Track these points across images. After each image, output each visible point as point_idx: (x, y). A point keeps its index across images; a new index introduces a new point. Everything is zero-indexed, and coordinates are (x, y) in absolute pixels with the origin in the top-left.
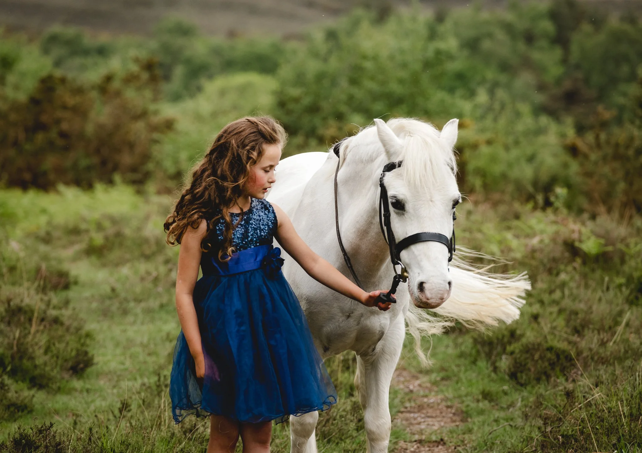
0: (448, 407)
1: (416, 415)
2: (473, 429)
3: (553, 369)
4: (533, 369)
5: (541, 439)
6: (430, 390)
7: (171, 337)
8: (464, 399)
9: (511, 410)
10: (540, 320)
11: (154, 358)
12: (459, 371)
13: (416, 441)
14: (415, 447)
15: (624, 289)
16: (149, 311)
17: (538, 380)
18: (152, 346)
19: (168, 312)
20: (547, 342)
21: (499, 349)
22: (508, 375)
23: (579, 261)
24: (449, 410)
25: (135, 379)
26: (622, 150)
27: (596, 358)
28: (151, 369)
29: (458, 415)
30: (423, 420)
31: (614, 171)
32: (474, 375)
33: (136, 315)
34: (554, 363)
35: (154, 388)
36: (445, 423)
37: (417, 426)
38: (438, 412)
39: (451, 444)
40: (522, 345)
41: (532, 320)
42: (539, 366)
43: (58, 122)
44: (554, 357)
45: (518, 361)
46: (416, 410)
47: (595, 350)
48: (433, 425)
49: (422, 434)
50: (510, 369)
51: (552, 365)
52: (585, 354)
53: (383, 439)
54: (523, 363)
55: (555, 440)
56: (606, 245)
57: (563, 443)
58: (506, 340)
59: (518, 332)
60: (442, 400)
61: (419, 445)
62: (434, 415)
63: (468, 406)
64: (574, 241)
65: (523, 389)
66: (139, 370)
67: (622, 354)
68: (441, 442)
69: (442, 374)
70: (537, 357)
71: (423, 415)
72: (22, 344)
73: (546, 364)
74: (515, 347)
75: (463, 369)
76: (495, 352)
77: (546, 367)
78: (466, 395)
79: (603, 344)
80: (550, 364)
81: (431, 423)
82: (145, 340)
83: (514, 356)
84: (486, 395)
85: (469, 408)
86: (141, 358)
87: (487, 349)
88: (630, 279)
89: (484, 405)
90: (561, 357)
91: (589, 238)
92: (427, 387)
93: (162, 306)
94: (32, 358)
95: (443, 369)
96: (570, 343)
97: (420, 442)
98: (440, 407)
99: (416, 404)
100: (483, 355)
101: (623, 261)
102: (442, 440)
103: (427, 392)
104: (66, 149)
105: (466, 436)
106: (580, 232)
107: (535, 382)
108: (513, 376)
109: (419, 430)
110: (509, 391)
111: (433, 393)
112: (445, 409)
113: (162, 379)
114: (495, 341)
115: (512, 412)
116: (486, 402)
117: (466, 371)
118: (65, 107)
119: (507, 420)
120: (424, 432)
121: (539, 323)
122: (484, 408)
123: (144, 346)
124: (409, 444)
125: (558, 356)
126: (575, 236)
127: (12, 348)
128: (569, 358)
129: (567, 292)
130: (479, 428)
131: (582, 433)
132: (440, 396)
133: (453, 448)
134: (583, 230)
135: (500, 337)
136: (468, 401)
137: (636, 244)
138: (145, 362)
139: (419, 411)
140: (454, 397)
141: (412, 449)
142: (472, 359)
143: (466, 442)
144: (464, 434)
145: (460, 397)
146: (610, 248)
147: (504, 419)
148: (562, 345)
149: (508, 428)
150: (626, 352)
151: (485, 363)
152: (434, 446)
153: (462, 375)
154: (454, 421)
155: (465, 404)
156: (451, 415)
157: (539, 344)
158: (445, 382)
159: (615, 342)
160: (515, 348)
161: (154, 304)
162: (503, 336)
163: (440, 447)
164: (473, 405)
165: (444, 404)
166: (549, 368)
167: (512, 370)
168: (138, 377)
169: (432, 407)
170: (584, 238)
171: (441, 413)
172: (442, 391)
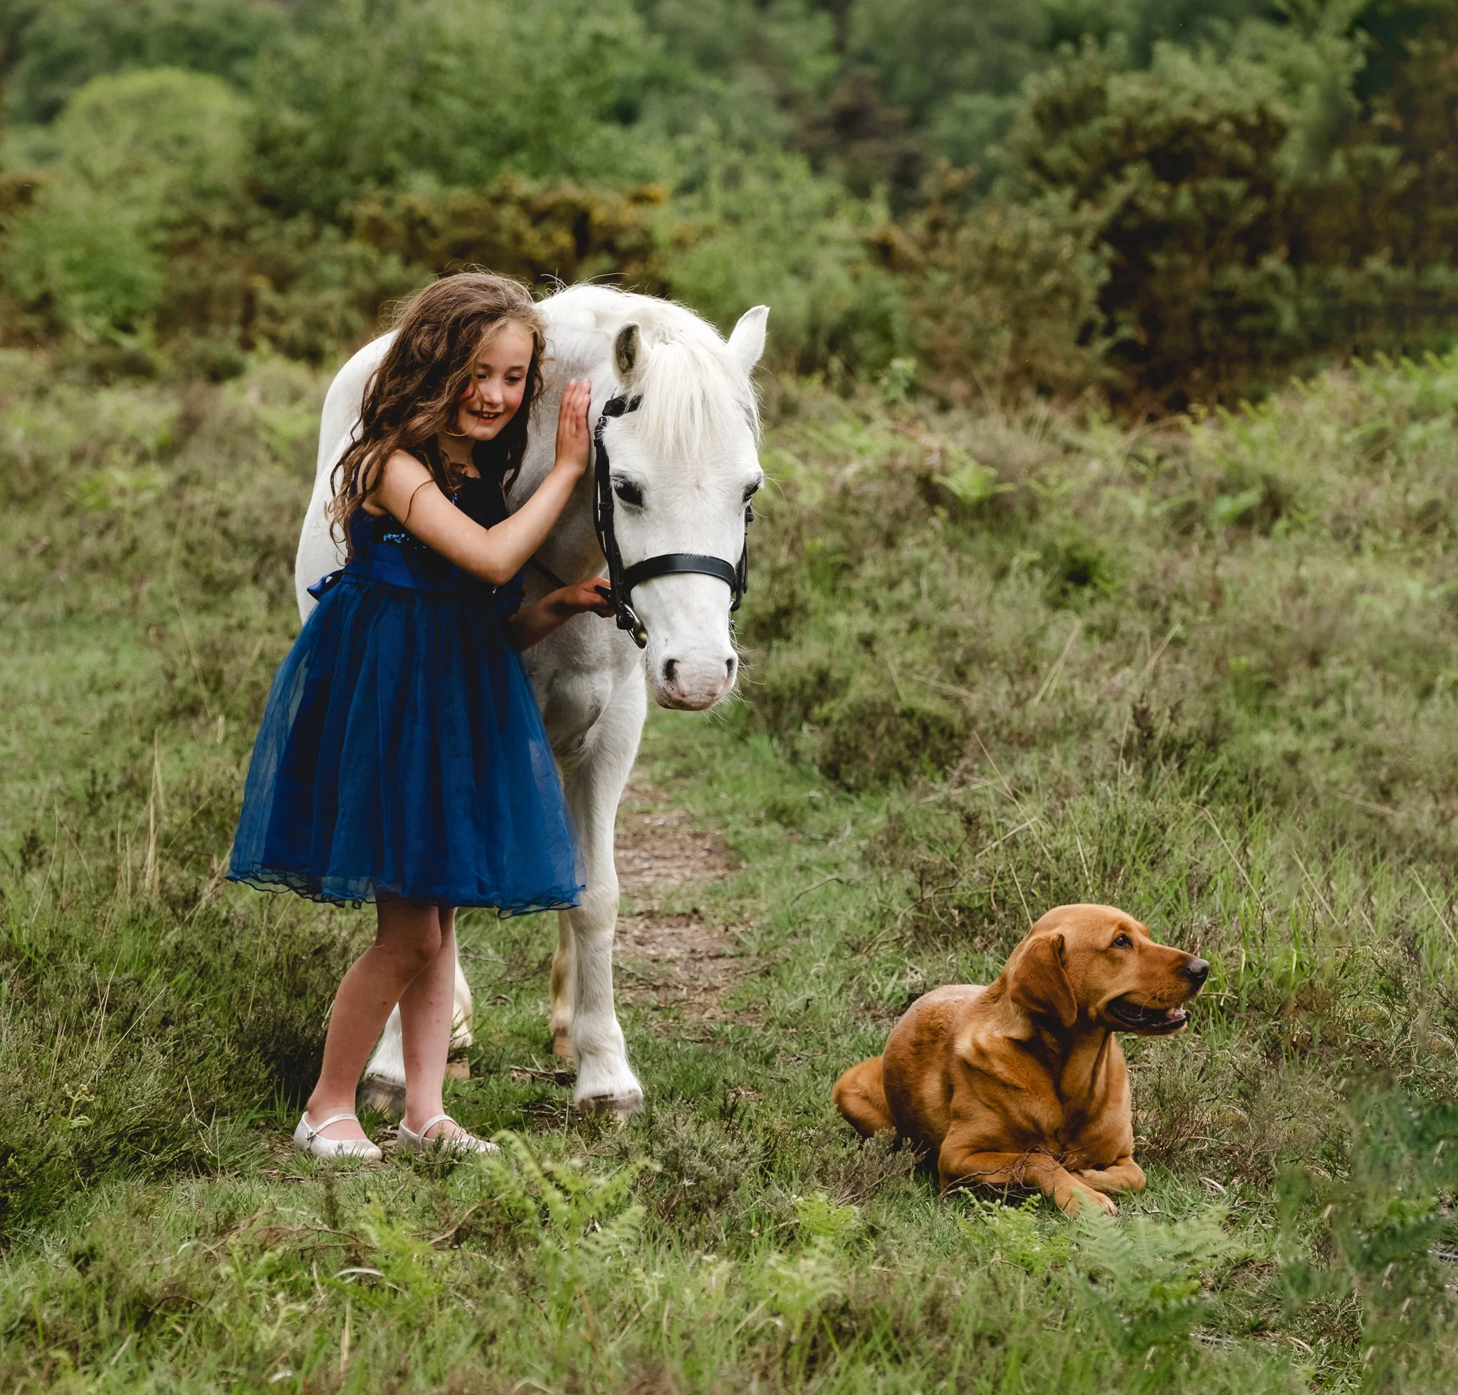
0: (696, 836)
1: (630, 854)
2: (757, 886)
3: (914, 756)
4: (872, 756)
5: (911, 913)
6: (655, 799)
7: (100, 684)
8: (729, 818)
9: (832, 843)
10: (876, 648)
11: (68, 731)
12: (712, 756)
13: (640, 914)
14: (641, 926)
15: (1038, 573)
16: (41, 624)
17: (884, 778)
18: (61, 703)
19: (83, 626)
20: (898, 698)
21: (796, 709)
22: (822, 770)
23: (942, 513)
24: (699, 842)
25: (35, 777)
26: (1004, 263)
27: (1005, 732)
28: (66, 755)
29: (719, 854)
30: (646, 865)
31: (985, 304)
32: (745, 765)
33: (16, 632)
34: (916, 744)
35: (82, 797)
36: (694, 871)
37: (636, 878)
38: (676, 846)
39: (715, 921)
40: (850, 707)
41: (861, 647)
42: (885, 750)
44: (917, 732)
45: (842, 739)
46: (629, 843)
47: (1003, 716)
48: (669, 876)
49: (651, 897)
50: (824, 757)
51: (914, 746)
52: (982, 725)
53: (603, 927)
54: (853, 744)
55: (941, 914)
56: (999, 481)
57: (963, 924)
58: (808, 691)
59: (835, 674)
60: (682, 820)
61: (647, 922)
62: (668, 854)
63: (737, 833)
64: (930, 472)
65: (852, 797)
66: (39, 757)
67: (1059, 724)
68: (694, 914)
69: (676, 764)
70: (881, 728)
71: (644, 854)
73: (902, 744)
74: (834, 708)
75: (719, 751)
76: (785, 719)
77: (900, 753)
78: (733, 810)
79: (1019, 702)
80: (908, 746)
81: (664, 871)
82: (44, 689)
83: (833, 728)
84: (779, 813)
85: (741, 838)
86: (43, 729)
87: (769, 710)
88: (1049, 552)
89: (772, 831)
90: (933, 730)
91: (963, 465)
92: (647, 792)
93: (70, 612)
95: (676, 752)
96: (945, 697)
97: (650, 915)
98: (679, 836)
99: (628, 829)
100: (762, 723)
101: (1033, 513)
102: (695, 911)
103: (648, 804)
105: (747, 902)
106: (943, 452)
107: (877, 783)
108: (832, 771)
109: (640, 886)
110: (823, 804)
111: (661, 806)
112: (689, 839)
113: (100, 780)
114: (787, 694)
115: (833, 849)
116: (776, 826)
117: (727, 756)
119: (825, 866)
120: (652, 890)
121: (873, 654)
122: (772, 838)
123: (46, 703)
124: (629, 921)
125: (925, 729)
126: (934, 460)
128: (948, 733)
129: (925, 584)
130: (771, 883)
131: (1002, 903)
132: (677, 812)
133: (722, 928)
134: (952, 448)
135: (797, 684)
136: (737, 821)
137: (1061, 479)
138: (52, 740)
139: (635, 846)
140: (708, 815)
141: (636, 933)
142: (737, 730)
143: (746, 915)
144: (740, 897)
145: (719, 813)
146: (1007, 488)
147: (820, 865)
148: (932, 705)
149: (835, 888)
150: (1068, 719)
151: (766, 739)
152: (679, 925)
153: (719, 767)
154: (713, 868)
155: (731, 829)
156: (704, 854)
157: (886, 705)
158: (682, 781)
159: (1043, 699)
160: (832, 710)
161: (51, 606)
162: (803, 683)
163: (694, 927)
164: (749, 832)
165: (686, 829)
166: (907, 753)
167: (830, 758)
168: (41, 774)
169: (662, 837)
170: (952, 465)
171: (682, 849)
172: (680, 801)
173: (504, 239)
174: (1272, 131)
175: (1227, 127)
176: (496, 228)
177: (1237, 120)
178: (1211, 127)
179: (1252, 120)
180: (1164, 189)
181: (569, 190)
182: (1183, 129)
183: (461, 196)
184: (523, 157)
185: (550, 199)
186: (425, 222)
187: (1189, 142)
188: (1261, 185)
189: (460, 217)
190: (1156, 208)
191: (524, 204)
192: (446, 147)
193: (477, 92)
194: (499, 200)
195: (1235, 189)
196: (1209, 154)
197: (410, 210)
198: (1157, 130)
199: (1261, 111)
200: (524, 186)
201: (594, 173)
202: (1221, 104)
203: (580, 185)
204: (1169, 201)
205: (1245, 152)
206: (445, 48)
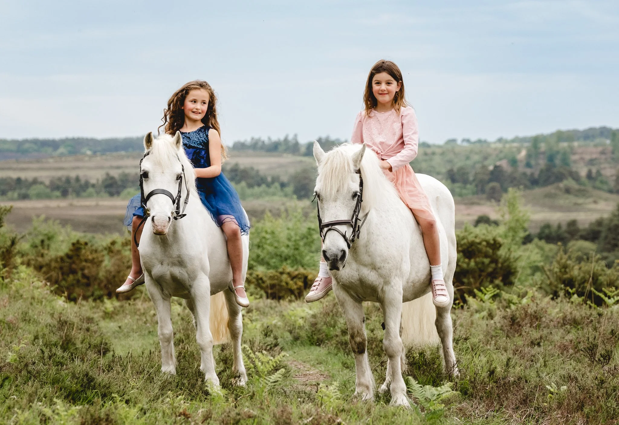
43: (82, 269)
72: (68, 336)
94: (74, 344)
104: (88, 285)
118: (86, 261)
127: (62, 338)
173: (284, 284)
174: (498, 246)
175: (484, 243)
176: (281, 281)
177: (488, 242)
178: (480, 243)
179: (492, 242)
180: (467, 260)
181: (302, 270)
182: (472, 244)
183: (271, 272)
184: (289, 262)
185: (296, 273)
186: (261, 279)
187: (473, 247)
188: (494, 260)
189: (272, 278)
190: (465, 266)
191: (289, 274)
192: (267, 259)
193: (276, 244)
194: (282, 273)
195: (487, 261)
196: (480, 251)
197: (258, 276)
198: (465, 244)
199: (494, 240)
200: (289, 269)
201: (309, 266)
202: (483, 237)
203: (305, 269)
204: (468, 264)
205: (490, 251)
206: (266, 232)
